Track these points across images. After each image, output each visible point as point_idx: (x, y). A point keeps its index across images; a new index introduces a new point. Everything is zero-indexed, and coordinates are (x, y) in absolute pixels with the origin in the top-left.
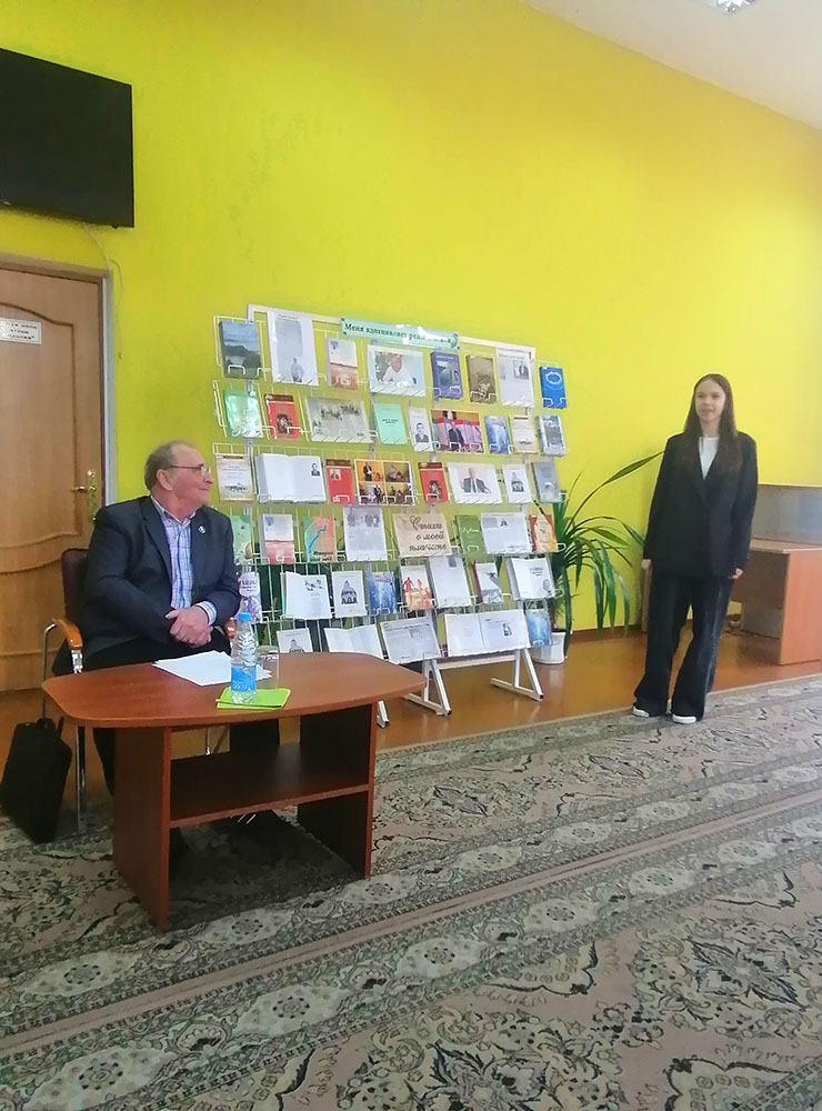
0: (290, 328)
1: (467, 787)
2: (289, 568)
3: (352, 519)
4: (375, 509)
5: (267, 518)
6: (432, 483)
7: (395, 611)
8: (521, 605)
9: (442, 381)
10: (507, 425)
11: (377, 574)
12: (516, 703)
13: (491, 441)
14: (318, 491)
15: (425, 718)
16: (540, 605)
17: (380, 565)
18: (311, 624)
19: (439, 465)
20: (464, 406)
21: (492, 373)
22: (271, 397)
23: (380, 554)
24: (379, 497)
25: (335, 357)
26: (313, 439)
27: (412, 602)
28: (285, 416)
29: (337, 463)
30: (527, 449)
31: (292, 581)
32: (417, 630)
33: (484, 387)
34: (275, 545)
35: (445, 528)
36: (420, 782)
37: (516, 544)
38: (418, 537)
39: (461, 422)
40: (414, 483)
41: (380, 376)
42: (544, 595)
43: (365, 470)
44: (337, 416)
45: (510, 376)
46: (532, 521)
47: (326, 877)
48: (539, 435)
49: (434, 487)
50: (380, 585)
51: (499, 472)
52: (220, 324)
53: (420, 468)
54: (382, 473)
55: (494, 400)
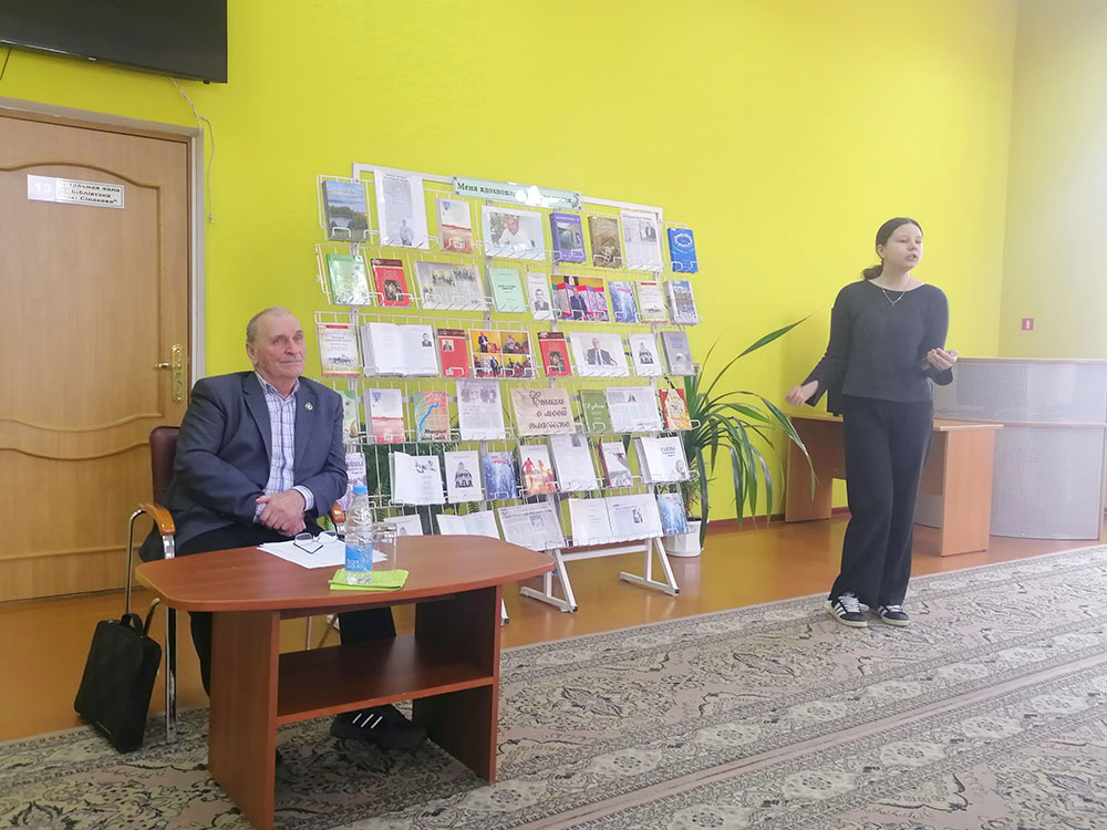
0: (398, 187)
1: (598, 687)
2: (398, 448)
3: (466, 394)
4: (491, 384)
5: (375, 394)
6: (553, 354)
7: (514, 496)
8: (651, 490)
9: (562, 244)
10: (632, 291)
11: (494, 454)
12: (649, 598)
13: (616, 308)
14: (430, 363)
15: (548, 616)
16: (672, 489)
17: (496, 445)
18: (422, 510)
19: (561, 335)
20: (586, 271)
21: (617, 235)
22: (378, 262)
23: (497, 432)
24: (496, 370)
25: (447, 219)
26: (424, 307)
27: (534, 485)
28: (394, 282)
29: (450, 332)
30: (656, 317)
31: (402, 463)
32: (539, 517)
33: (609, 252)
34: (383, 423)
35: (568, 404)
36: (546, 682)
37: (646, 421)
38: (539, 414)
39: (584, 288)
40: (534, 354)
41: (496, 238)
42: (677, 478)
43: (481, 341)
44: (449, 282)
45: (635, 237)
46: (663, 396)
47: (445, 784)
48: (669, 301)
49: (555, 359)
50: (498, 467)
51: (626, 342)
52: (324, 185)
53: (539, 338)
54: (499, 345)
55: (619, 264)
